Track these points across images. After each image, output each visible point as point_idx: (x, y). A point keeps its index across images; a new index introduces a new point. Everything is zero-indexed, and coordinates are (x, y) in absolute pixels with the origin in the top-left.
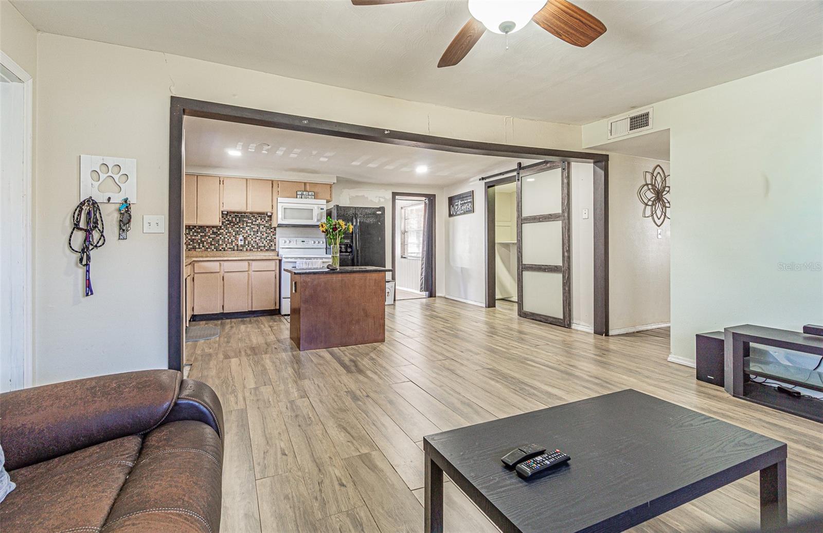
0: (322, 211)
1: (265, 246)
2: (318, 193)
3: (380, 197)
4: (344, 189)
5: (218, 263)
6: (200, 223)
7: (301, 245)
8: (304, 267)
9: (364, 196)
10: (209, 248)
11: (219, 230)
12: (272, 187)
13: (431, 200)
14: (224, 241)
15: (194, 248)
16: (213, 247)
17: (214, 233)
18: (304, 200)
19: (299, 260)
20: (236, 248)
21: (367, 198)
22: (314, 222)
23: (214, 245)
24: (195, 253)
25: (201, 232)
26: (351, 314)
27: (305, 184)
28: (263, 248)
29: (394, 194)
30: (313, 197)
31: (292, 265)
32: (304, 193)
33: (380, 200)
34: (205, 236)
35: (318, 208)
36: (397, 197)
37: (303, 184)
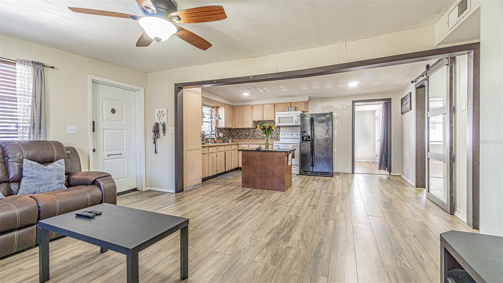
0: (299, 117)
1: (274, 137)
2: (297, 107)
3: (343, 105)
4: (318, 102)
5: (247, 145)
6: (245, 127)
7: (290, 136)
8: (283, 148)
9: (331, 106)
10: (251, 138)
11: (255, 129)
12: (274, 107)
13: (388, 103)
14: (257, 135)
15: (246, 138)
16: (253, 138)
17: (253, 131)
18: (289, 112)
19: (281, 144)
20: (262, 138)
21: (334, 106)
22: (294, 124)
23: (253, 137)
24: (246, 140)
25: (248, 131)
26: (266, 173)
27: (291, 103)
28: (274, 138)
29: (354, 102)
30: (294, 110)
31: (278, 147)
32: (290, 108)
33: (342, 107)
34: (250, 132)
35: (296, 116)
36: (356, 104)
37: (290, 104)
